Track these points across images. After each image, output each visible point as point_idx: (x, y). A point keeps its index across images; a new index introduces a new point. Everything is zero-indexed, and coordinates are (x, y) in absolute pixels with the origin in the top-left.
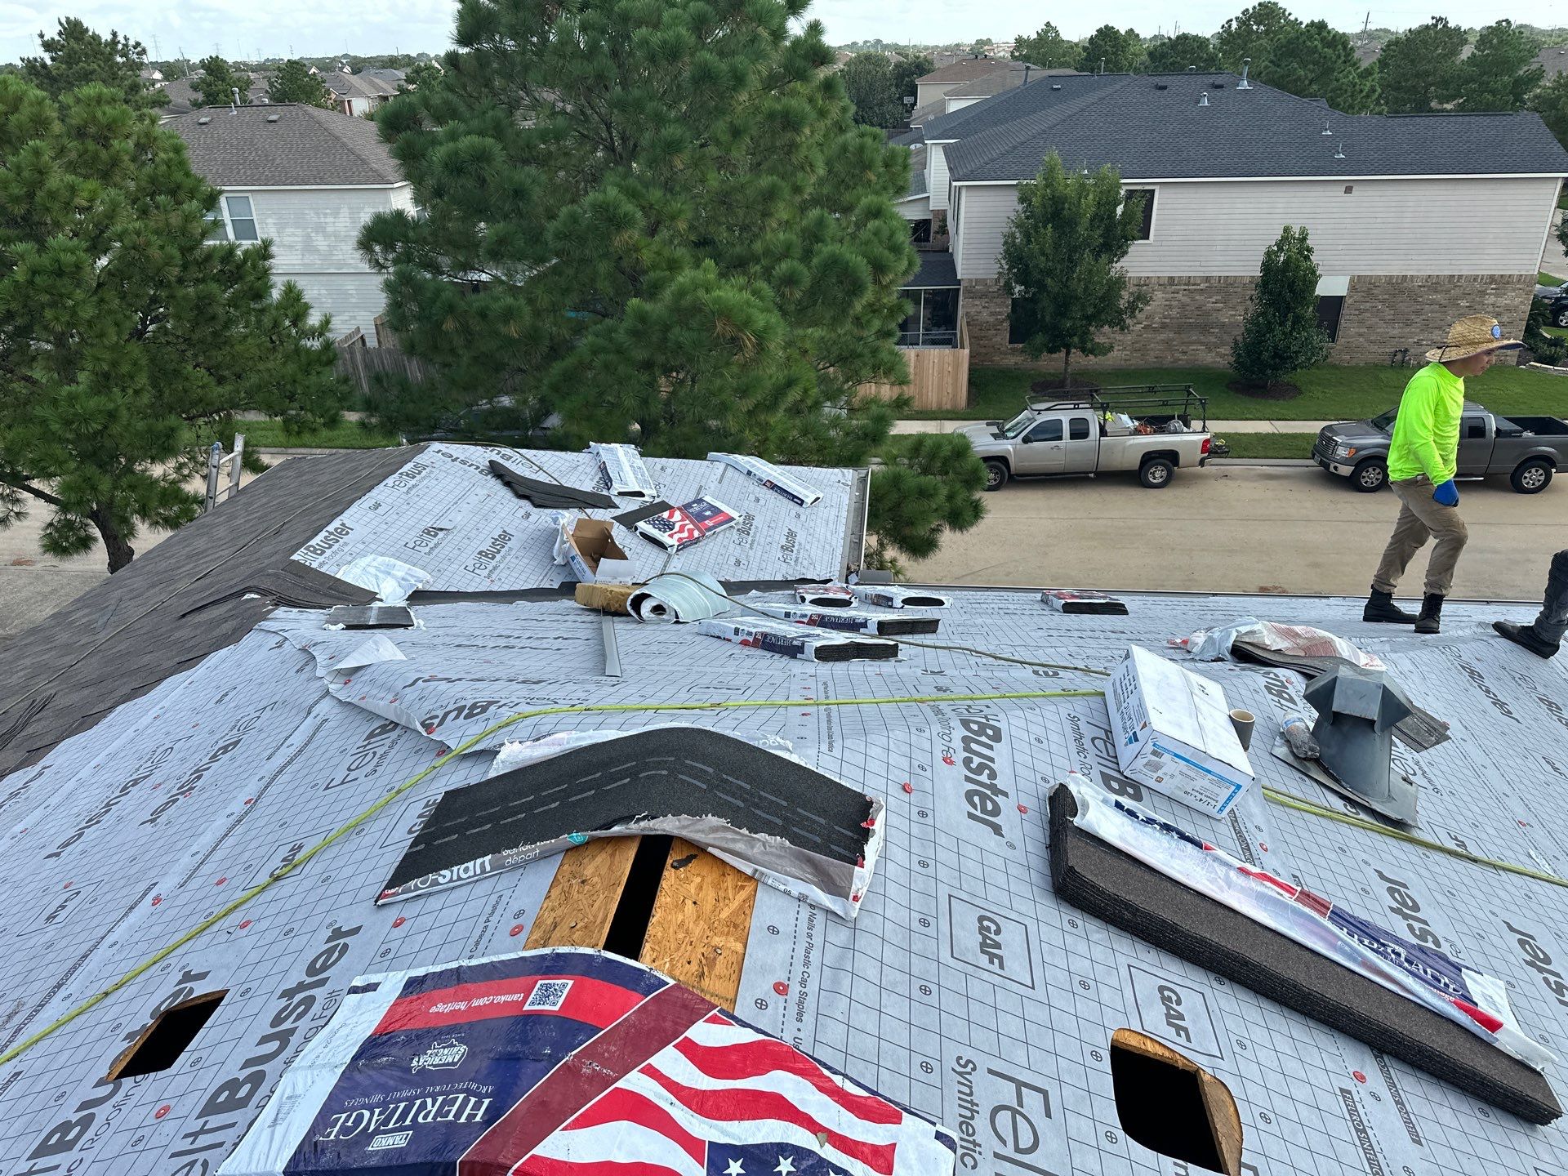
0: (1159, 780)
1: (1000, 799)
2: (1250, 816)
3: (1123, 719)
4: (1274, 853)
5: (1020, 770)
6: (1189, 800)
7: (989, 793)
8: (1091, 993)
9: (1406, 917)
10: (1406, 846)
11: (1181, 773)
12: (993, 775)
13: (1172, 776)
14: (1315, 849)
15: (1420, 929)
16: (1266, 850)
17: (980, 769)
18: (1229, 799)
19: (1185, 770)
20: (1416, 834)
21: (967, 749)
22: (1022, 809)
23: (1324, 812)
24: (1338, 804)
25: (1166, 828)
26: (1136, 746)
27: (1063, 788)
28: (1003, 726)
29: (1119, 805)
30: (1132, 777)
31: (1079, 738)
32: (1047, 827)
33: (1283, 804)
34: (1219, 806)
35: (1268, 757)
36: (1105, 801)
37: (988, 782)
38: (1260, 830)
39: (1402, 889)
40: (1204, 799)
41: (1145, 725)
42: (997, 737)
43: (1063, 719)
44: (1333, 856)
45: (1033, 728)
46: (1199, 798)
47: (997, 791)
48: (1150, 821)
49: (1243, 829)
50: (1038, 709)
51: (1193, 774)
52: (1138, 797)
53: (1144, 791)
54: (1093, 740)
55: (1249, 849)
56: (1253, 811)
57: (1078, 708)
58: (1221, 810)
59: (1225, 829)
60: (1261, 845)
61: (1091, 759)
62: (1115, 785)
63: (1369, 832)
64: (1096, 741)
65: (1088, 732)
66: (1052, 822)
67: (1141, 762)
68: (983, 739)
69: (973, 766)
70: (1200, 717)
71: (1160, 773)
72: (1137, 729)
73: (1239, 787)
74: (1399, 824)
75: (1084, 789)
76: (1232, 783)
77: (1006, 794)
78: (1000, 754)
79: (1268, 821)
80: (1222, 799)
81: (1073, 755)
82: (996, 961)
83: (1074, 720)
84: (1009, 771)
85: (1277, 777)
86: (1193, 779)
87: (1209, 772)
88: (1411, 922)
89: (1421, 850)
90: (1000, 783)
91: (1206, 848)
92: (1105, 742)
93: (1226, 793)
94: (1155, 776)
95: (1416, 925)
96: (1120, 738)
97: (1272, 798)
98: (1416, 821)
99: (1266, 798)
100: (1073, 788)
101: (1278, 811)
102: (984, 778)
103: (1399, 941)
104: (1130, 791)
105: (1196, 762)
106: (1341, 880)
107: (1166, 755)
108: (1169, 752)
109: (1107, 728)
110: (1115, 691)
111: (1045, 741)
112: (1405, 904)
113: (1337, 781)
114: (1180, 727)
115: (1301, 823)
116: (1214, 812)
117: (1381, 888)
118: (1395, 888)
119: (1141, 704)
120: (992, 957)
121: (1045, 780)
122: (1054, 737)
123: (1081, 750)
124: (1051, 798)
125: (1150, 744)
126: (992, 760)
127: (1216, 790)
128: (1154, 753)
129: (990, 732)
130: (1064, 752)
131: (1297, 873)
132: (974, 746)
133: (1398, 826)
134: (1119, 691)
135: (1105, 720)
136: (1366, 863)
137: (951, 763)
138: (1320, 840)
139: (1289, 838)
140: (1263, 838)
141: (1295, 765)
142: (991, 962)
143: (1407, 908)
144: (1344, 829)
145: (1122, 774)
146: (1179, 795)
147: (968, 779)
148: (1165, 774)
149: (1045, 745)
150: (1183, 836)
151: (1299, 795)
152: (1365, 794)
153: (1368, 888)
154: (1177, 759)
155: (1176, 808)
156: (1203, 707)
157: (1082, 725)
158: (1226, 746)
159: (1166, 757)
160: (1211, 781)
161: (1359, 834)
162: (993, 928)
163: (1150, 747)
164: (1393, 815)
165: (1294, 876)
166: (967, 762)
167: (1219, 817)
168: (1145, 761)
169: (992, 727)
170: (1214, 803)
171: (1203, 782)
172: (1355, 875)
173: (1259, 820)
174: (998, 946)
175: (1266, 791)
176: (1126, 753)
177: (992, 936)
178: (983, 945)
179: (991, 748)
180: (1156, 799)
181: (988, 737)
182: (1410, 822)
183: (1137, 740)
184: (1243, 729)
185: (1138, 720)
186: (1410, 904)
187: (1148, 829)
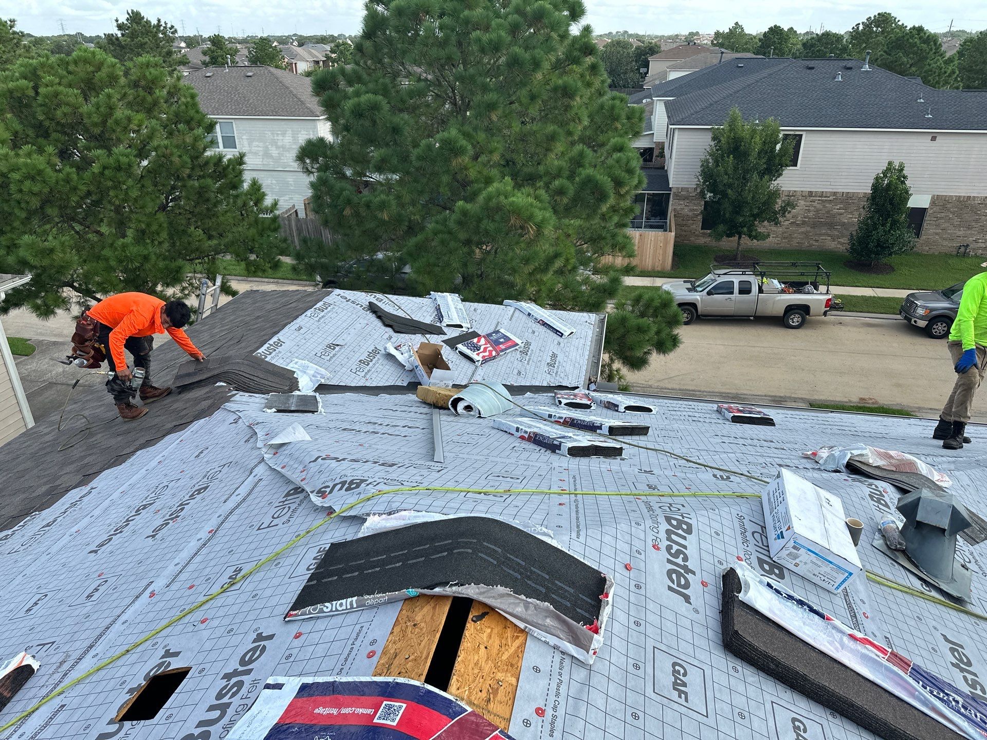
0: (796, 565)
1: (690, 577)
2: (857, 591)
3: (774, 520)
4: (873, 619)
5: (704, 554)
6: (816, 580)
7: (682, 571)
8: (746, 722)
9: (962, 670)
10: (962, 615)
11: (812, 562)
12: (686, 559)
13: (805, 563)
14: (900, 617)
15: (972, 679)
16: (867, 617)
17: (678, 552)
18: (844, 581)
19: (815, 560)
20: (970, 608)
21: (669, 539)
22: (704, 584)
23: (908, 590)
24: (917, 584)
25: (801, 603)
26: (781, 542)
27: (732, 571)
28: (693, 522)
29: (769, 585)
30: (778, 561)
31: (743, 533)
32: (720, 597)
33: (879, 583)
34: (836, 585)
35: (869, 547)
36: (761, 582)
37: (682, 563)
38: (864, 603)
39: (960, 649)
40: (826, 580)
41: (789, 528)
42: (689, 531)
43: (734, 518)
44: (912, 623)
45: (713, 524)
46: (823, 578)
47: (688, 571)
48: (790, 597)
49: (852, 601)
50: (717, 510)
51: (820, 563)
52: (781, 576)
53: (785, 571)
54: (753, 533)
55: (856, 617)
56: (860, 588)
57: (744, 509)
58: (837, 588)
59: (839, 601)
60: (864, 614)
61: (752, 548)
62: (767, 567)
63: (937, 605)
64: (755, 534)
65: (750, 527)
66: (724, 594)
67: (784, 553)
68: (680, 532)
69: (673, 551)
70: (827, 525)
71: (797, 561)
72: (784, 530)
73: (851, 574)
74: (958, 600)
75: (747, 573)
76: (846, 571)
77: (694, 573)
78: (691, 542)
79: (869, 596)
80: (839, 581)
81: (740, 545)
82: (683, 696)
83: (741, 518)
84: (697, 556)
85: (876, 563)
86: (820, 567)
87: (831, 562)
88: (966, 674)
89: (973, 620)
90: (690, 564)
91: (827, 619)
92: (761, 535)
93: (841, 578)
94: (794, 562)
95: (969, 677)
96: (772, 534)
97: (873, 579)
98: (970, 598)
99: (868, 579)
100: (739, 572)
101: (876, 588)
102: (679, 561)
103: (957, 691)
104: (777, 571)
105: (822, 555)
106: (918, 642)
107: (802, 549)
108: (804, 547)
109: (762, 524)
110: (769, 499)
111: (721, 534)
112: (961, 661)
113: (917, 567)
114: (812, 530)
115: (891, 598)
116: (832, 589)
117: (945, 648)
118: (955, 648)
119: (787, 512)
120: (681, 693)
121: (721, 563)
122: (728, 531)
123: (745, 541)
124: (723, 576)
125: (792, 541)
126: (685, 547)
127: (835, 574)
128: (794, 547)
129: (685, 527)
130: (733, 542)
131: (888, 636)
132: (673, 537)
133: (957, 602)
134: (772, 500)
135: (762, 519)
136: (935, 628)
137: (658, 549)
138: (904, 610)
139: (883, 609)
140: (865, 608)
141: (888, 553)
142: (680, 697)
143: (963, 664)
144: (921, 602)
145: (771, 559)
146: (810, 576)
147: (669, 561)
148: (801, 561)
149: (721, 537)
150: (812, 610)
151: (891, 577)
152: (936, 577)
153: (936, 648)
154: (809, 553)
155: (809, 586)
156: (829, 516)
157: (746, 522)
158: (843, 546)
159: (802, 551)
160: (832, 569)
161: (931, 607)
162: (682, 671)
163: (791, 544)
164: (955, 594)
165: (886, 638)
166: (669, 548)
167: (836, 592)
168: (788, 552)
169: (686, 523)
170: (833, 583)
171: (826, 569)
172: (928, 638)
173: (863, 596)
174: (685, 685)
175: (868, 574)
176: (775, 545)
177: (681, 677)
178: (675, 684)
179: (685, 538)
180: (794, 578)
181: (683, 530)
182: (966, 599)
183: (783, 537)
184: (855, 533)
185: (785, 523)
186: (965, 660)
187: (789, 603)
